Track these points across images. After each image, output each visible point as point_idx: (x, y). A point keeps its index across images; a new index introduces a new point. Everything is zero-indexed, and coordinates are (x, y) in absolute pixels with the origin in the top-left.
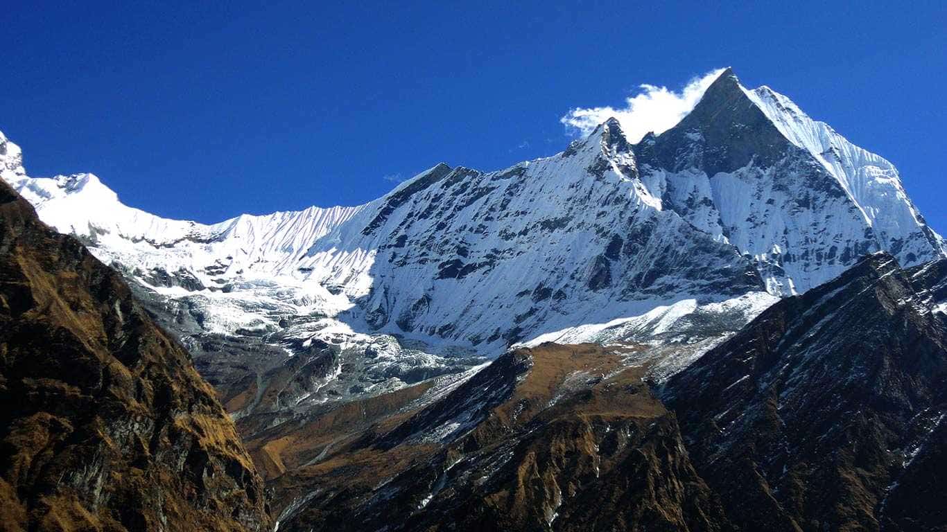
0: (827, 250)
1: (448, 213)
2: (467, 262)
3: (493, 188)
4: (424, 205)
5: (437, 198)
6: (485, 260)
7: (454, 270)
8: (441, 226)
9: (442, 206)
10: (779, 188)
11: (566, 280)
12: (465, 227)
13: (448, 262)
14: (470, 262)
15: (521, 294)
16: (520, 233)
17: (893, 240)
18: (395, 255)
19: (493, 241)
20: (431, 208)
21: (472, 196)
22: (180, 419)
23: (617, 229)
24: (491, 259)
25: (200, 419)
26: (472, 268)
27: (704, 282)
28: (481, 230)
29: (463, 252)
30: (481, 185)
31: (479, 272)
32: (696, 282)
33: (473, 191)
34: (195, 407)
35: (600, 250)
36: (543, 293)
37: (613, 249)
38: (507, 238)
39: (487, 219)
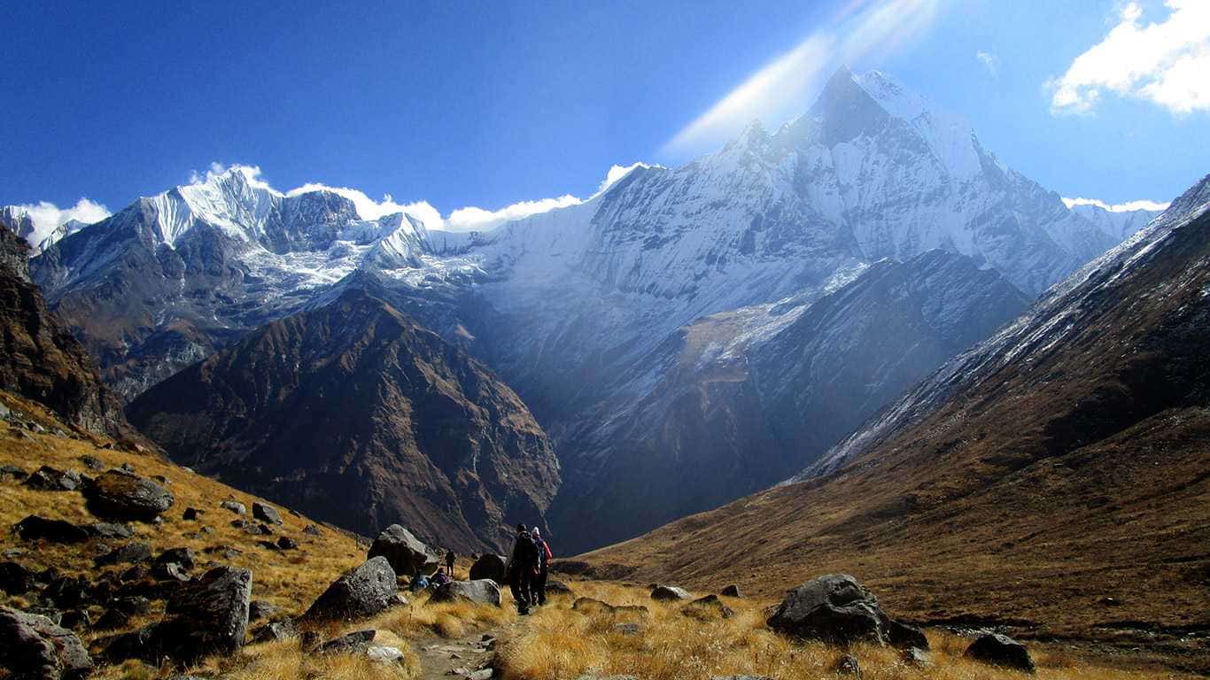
0: (915, 196)
1: (647, 202)
2: (662, 236)
3: (677, 180)
4: (630, 197)
5: (639, 191)
6: (674, 234)
7: (654, 244)
8: (643, 212)
9: (642, 196)
10: (881, 150)
11: (725, 249)
12: (659, 211)
13: (650, 238)
14: (664, 236)
15: (699, 259)
16: (697, 213)
17: (961, 183)
18: (614, 237)
19: (679, 220)
20: (636, 199)
21: (662, 187)
22: (503, 423)
23: (758, 209)
24: (679, 232)
25: (511, 417)
26: (666, 241)
27: (811, 249)
28: (670, 212)
29: (660, 230)
30: (668, 178)
31: (671, 242)
32: (806, 249)
33: (662, 184)
34: (508, 414)
35: (747, 226)
36: (711, 259)
37: (756, 225)
38: (687, 216)
39: (674, 203)
